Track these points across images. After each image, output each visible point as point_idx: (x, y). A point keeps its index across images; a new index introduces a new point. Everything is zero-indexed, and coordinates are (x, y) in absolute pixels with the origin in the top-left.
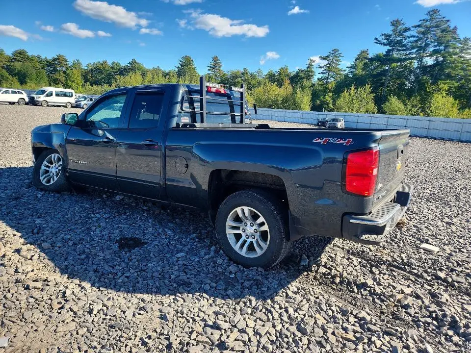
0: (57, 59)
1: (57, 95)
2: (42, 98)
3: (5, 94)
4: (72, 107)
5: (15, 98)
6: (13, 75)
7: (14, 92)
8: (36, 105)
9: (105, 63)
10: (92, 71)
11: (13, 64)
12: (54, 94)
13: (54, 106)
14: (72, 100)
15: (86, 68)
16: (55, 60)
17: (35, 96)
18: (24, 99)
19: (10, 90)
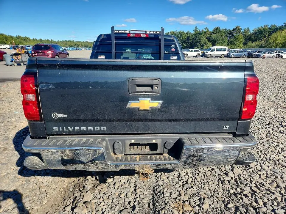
0: (235, 29)
1: (217, 51)
2: (209, 53)
3: (191, 52)
4: (225, 57)
5: (195, 54)
6: (210, 42)
7: (196, 51)
8: (206, 57)
9: (266, 26)
10: (256, 33)
11: (211, 35)
12: (215, 50)
13: (215, 57)
14: (225, 53)
15: (252, 32)
16: (234, 29)
17: (205, 52)
18: (199, 54)
19: (194, 50)
